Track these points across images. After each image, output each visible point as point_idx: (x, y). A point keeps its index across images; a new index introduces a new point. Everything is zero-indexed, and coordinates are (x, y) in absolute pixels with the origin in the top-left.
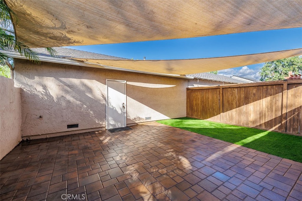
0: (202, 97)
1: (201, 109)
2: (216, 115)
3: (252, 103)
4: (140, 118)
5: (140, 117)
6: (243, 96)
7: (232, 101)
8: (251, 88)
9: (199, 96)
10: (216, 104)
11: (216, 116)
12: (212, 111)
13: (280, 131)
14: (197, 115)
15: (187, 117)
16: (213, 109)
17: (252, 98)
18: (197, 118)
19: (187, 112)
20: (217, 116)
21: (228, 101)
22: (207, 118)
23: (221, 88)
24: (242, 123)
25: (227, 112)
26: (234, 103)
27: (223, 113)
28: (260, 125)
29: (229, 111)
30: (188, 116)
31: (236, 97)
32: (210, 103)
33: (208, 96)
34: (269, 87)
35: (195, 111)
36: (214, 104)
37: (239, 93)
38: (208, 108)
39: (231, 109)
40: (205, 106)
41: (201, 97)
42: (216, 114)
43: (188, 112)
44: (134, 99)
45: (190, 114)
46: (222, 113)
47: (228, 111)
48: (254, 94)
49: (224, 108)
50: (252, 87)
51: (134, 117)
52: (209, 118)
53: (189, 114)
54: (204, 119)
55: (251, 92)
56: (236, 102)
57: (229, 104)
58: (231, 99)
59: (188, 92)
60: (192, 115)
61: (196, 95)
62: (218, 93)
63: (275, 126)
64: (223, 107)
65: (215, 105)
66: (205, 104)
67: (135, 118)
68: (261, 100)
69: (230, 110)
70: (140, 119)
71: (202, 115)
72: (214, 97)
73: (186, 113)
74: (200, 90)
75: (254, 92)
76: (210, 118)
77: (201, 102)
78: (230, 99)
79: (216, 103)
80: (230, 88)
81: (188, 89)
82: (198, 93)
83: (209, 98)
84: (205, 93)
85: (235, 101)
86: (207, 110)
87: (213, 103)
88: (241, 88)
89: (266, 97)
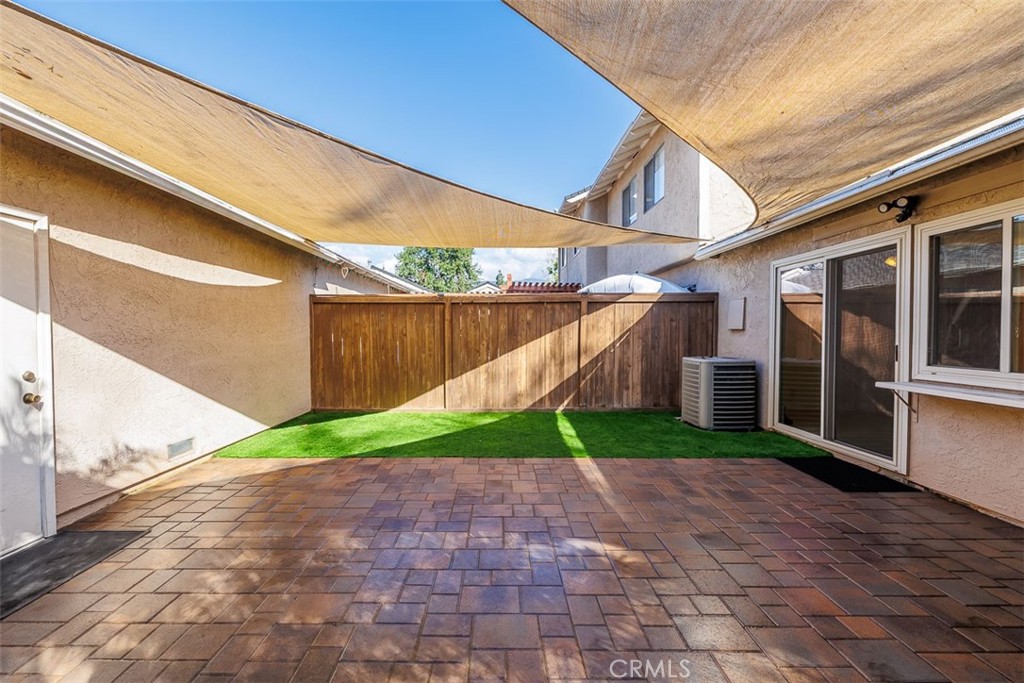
0: (380, 331)
1: (377, 372)
2: (430, 390)
3: (524, 347)
4: (134, 456)
5: (132, 446)
6: (503, 328)
7: (475, 344)
8: (522, 308)
9: (369, 330)
10: (430, 355)
11: (429, 393)
12: (418, 377)
13: (577, 408)
14: (359, 398)
15: (314, 411)
16: (421, 371)
17: (524, 333)
18: (360, 408)
19: (313, 392)
20: (433, 391)
21: (467, 344)
22: (399, 404)
23: (448, 304)
24: (501, 402)
25: (464, 376)
26: (483, 349)
27: (453, 378)
28: (541, 400)
29: (468, 373)
30: (318, 406)
31: (487, 331)
32: (409, 351)
33: (400, 327)
34: (557, 307)
35: (349, 386)
36: (423, 356)
37: (494, 318)
38: (402, 367)
39: (474, 367)
40: (390, 363)
41: (374, 331)
42: (429, 387)
43: (317, 392)
44: (104, 344)
45: (329, 396)
46: (451, 381)
47: (466, 372)
48: (528, 323)
49: (454, 364)
50: (525, 306)
51: (101, 455)
52: (408, 401)
53: (323, 399)
54: (386, 407)
55: (521, 317)
56: (488, 344)
57: (468, 352)
58: (475, 336)
59: (318, 312)
60: (338, 400)
61: (356, 324)
62: (437, 317)
63: (567, 397)
64: (452, 360)
65: (428, 358)
66: (390, 355)
67: (105, 462)
68: (543, 338)
69: (471, 369)
70: (134, 460)
71: (382, 394)
72: (423, 331)
73: (310, 398)
74: (371, 307)
75: (529, 317)
76: (410, 402)
77: (375, 348)
78: (471, 338)
79: (430, 350)
80: (472, 303)
81: (315, 301)
82: (364, 316)
83: (405, 335)
84: (389, 317)
85: (485, 343)
86: (397, 376)
87: (421, 349)
88: (501, 306)
89: (551, 331)
